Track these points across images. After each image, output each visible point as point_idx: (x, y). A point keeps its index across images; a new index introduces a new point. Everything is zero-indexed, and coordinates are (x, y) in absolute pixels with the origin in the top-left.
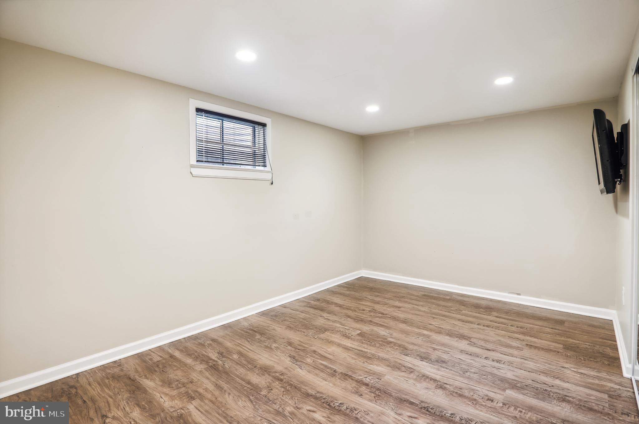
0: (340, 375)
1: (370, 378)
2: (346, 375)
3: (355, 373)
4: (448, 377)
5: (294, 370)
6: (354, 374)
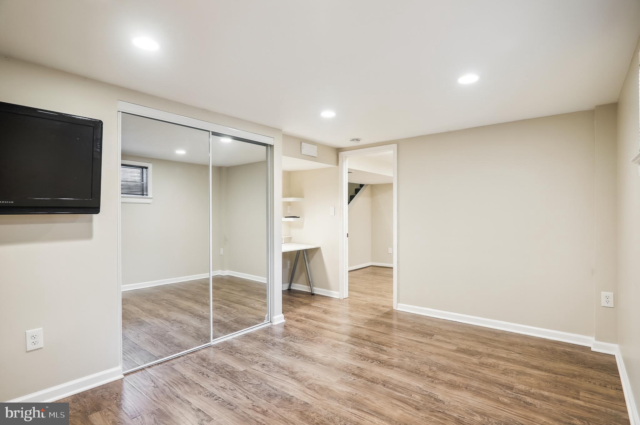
0: (378, 382)
1: (350, 380)
2: (372, 381)
3: (364, 384)
4: (280, 380)
5: (424, 385)
6: (365, 382)
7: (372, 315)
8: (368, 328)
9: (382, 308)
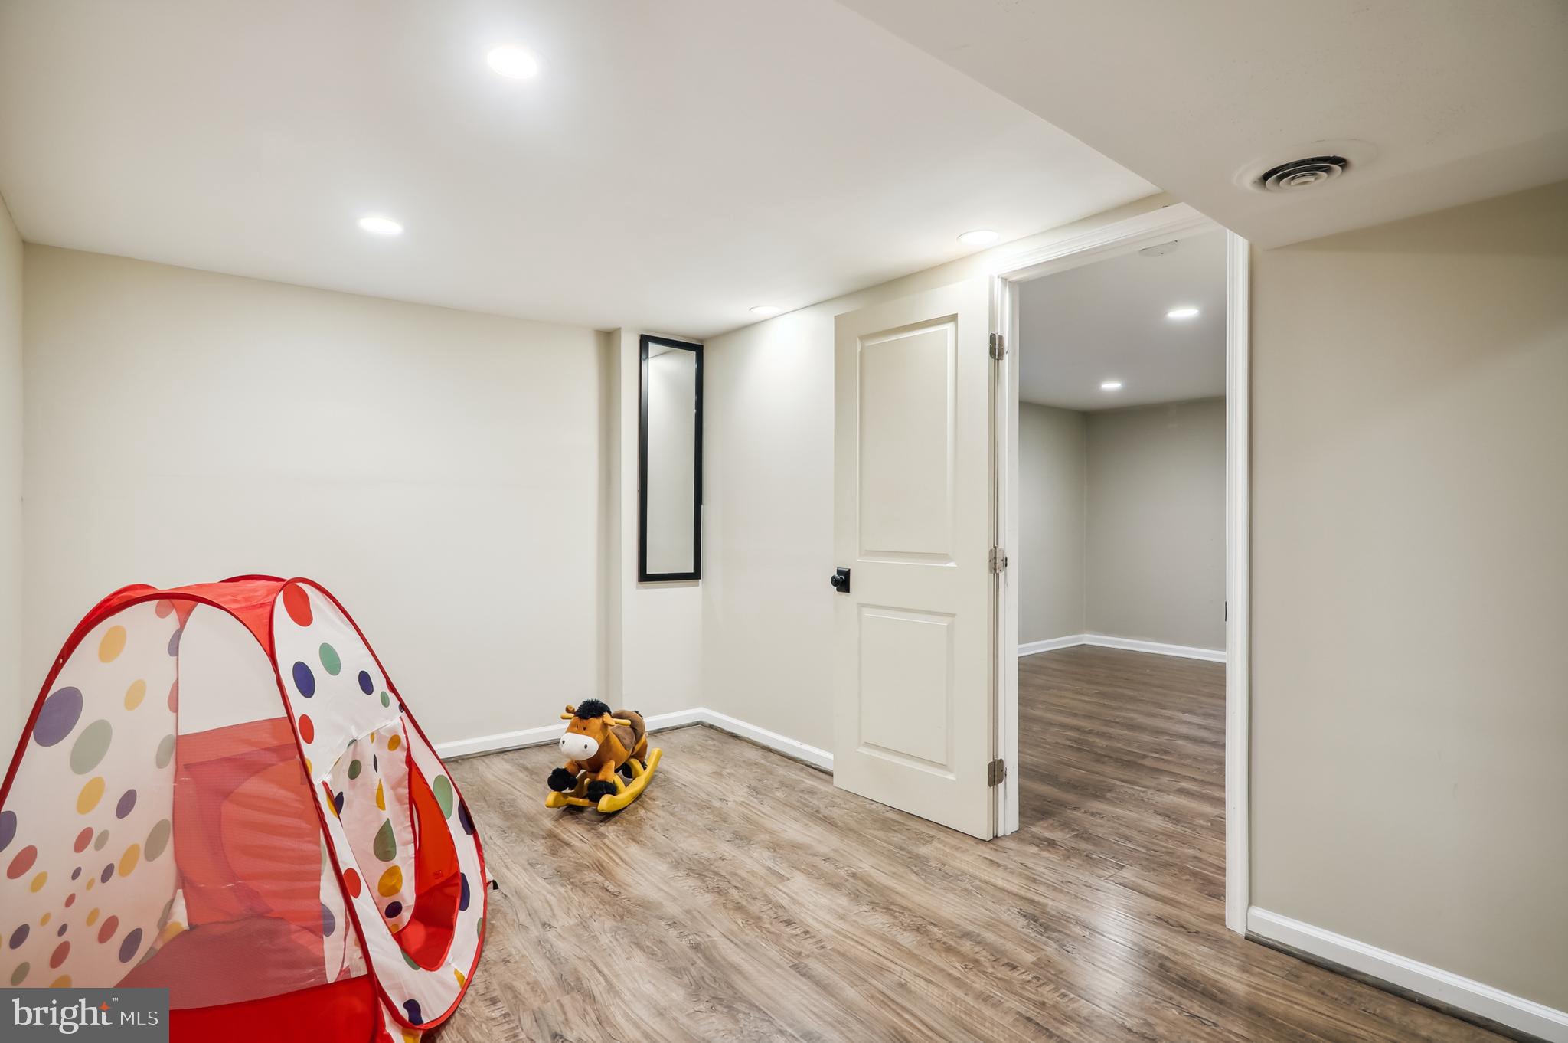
7: (1094, 810)
8: (1102, 778)
9: (1057, 835)
